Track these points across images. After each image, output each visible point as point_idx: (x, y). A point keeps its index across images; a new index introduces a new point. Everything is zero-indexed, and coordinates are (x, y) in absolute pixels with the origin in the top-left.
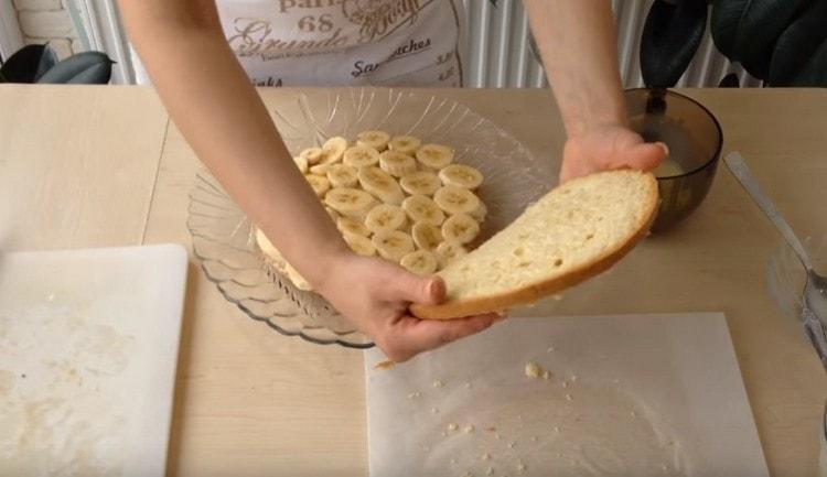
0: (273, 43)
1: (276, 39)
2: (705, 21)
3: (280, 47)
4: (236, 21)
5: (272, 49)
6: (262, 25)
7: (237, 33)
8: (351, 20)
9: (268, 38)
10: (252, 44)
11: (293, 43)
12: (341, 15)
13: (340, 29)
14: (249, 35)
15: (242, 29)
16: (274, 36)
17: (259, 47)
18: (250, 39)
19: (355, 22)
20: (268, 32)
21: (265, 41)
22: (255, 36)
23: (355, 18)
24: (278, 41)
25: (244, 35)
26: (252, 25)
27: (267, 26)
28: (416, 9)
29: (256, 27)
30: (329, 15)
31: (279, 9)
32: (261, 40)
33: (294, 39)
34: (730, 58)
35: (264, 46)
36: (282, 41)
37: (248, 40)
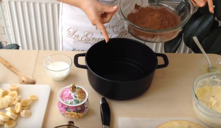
0: (94, 38)
1: (94, 37)
2: (182, 37)
3: (95, 40)
4: (84, 32)
5: (93, 40)
6: (91, 33)
7: (84, 35)
8: (115, 33)
9: (92, 37)
10: (88, 38)
12: (112, 31)
13: (112, 35)
14: (88, 36)
15: (86, 34)
16: (94, 36)
17: (90, 39)
19: (116, 34)
20: (92, 35)
22: (89, 36)
23: (116, 33)
24: (95, 38)
25: (86, 36)
26: (88, 33)
27: (92, 33)
29: (89, 34)
30: (109, 31)
31: (96, 29)
32: (91, 38)
35: (91, 40)
36: (96, 38)
37: (87, 37)
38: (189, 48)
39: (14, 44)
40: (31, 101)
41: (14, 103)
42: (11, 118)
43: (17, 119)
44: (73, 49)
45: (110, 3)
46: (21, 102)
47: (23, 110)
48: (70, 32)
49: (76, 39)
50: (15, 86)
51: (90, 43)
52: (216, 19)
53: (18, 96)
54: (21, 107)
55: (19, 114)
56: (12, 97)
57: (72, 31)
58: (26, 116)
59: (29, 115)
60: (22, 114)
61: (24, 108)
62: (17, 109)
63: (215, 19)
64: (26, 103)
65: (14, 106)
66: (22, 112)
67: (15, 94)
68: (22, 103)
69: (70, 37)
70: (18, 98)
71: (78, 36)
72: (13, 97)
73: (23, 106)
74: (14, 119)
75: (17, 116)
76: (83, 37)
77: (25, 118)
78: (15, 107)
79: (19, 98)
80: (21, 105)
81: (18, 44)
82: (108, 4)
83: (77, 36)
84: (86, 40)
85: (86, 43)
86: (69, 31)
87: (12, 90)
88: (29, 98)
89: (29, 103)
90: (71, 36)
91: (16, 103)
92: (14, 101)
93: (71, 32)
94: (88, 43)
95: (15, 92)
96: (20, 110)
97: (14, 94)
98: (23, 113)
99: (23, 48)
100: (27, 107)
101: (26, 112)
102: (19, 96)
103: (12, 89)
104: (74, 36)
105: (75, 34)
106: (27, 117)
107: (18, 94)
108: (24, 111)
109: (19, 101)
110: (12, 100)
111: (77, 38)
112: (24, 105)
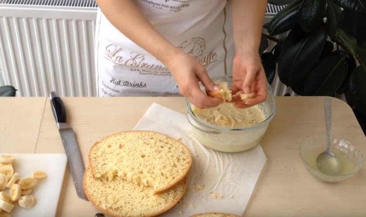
2: (275, 70)
3: (147, 67)
4: (131, 53)
5: (144, 67)
6: (141, 56)
7: (131, 57)
10: (136, 64)
11: (153, 65)
14: (136, 60)
15: (133, 57)
16: (145, 61)
17: (138, 65)
18: (136, 62)
20: (143, 60)
21: (141, 63)
22: (138, 61)
25: (134, 59)
26: (137, 56)
27: (143, 57)
28: (208, 62)
29: (139, 57)
32: (140, 63)
33: (153, 64)
34: (286, 85)
35: (140, 66)
36: (149, 64)
37: (134, 62)
38: (287, 86)
39: (8, 86)
40: (35, 180)
41: (8, 185)
42: (4, 209)
43: (13, 210)
44: (112, 79)
45: (175, 9)
46: (20, 182)
47: (22, 195)
48: (109, 51)
49: (116, 63)
50: (10, 157)
51: (138, 70)
52: (329, 39)
53: (14, 173)
54: (19, 192)
55: (16, 203)
56: (4, 175)
57: (112, 49)
58: (27, 205)
59: (33, 204)
60: (21, 203)
61: (24, 193)
62: (13, 194)
63: (327, 40)
64: (28, 185)
65: (7, 189)
66: (22, 199)
67: (9, 171)
68: (21, 185)
69: (108, 59)
70: (14, 176)
71: (121, 58)
72: (6, 174)
73: (22, 190)
74: (9, 211)
75: (13, 206)
76: (129, 60)
77: (26, 208)
78: (11, 191)
79: (16, 176)
80: (19, 188)
81: (14, 86)
82: (172, 10)
83: (119, 59)
84: (133, 66)
85: (132, 70)
86: (108, 49)
87: (5, 164)
88: (32, 176)
89: (33, 184)
90: (111, 58)
91: (11, 185)
92: (9, 181)
93: (111, 52)
94: (135, 70)
95: (10, 168)
96: (17, 196)
97: (7, 169)
98: (23, 201)
99: (23, 95)
100: (29, 191)
101: (27, 200)
102: (16, 174)
103: (5, 162)
104: (114, 58)
105: (117, 55)
106: (29, 207)
107: (15, 171)
108: (24, 198)
109: (17, 182)
110: (5, 181)
111: (119, 61)
112: (24, 188)
